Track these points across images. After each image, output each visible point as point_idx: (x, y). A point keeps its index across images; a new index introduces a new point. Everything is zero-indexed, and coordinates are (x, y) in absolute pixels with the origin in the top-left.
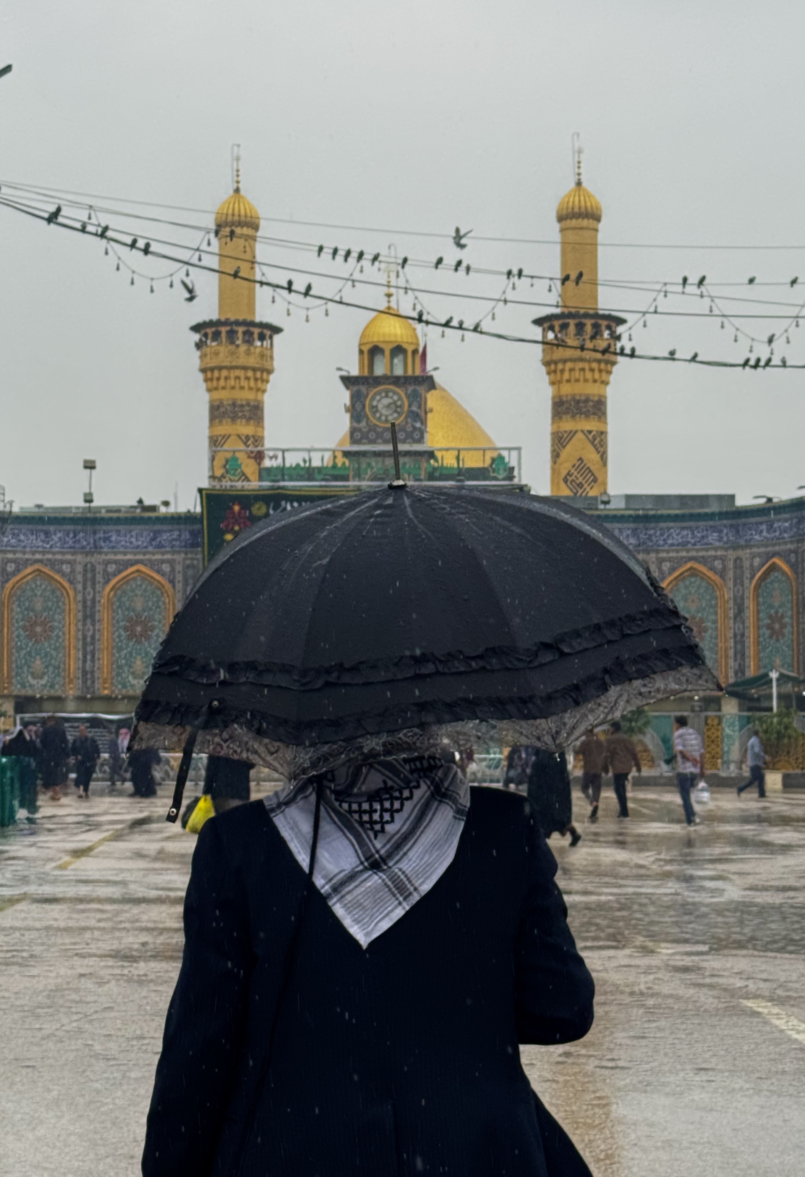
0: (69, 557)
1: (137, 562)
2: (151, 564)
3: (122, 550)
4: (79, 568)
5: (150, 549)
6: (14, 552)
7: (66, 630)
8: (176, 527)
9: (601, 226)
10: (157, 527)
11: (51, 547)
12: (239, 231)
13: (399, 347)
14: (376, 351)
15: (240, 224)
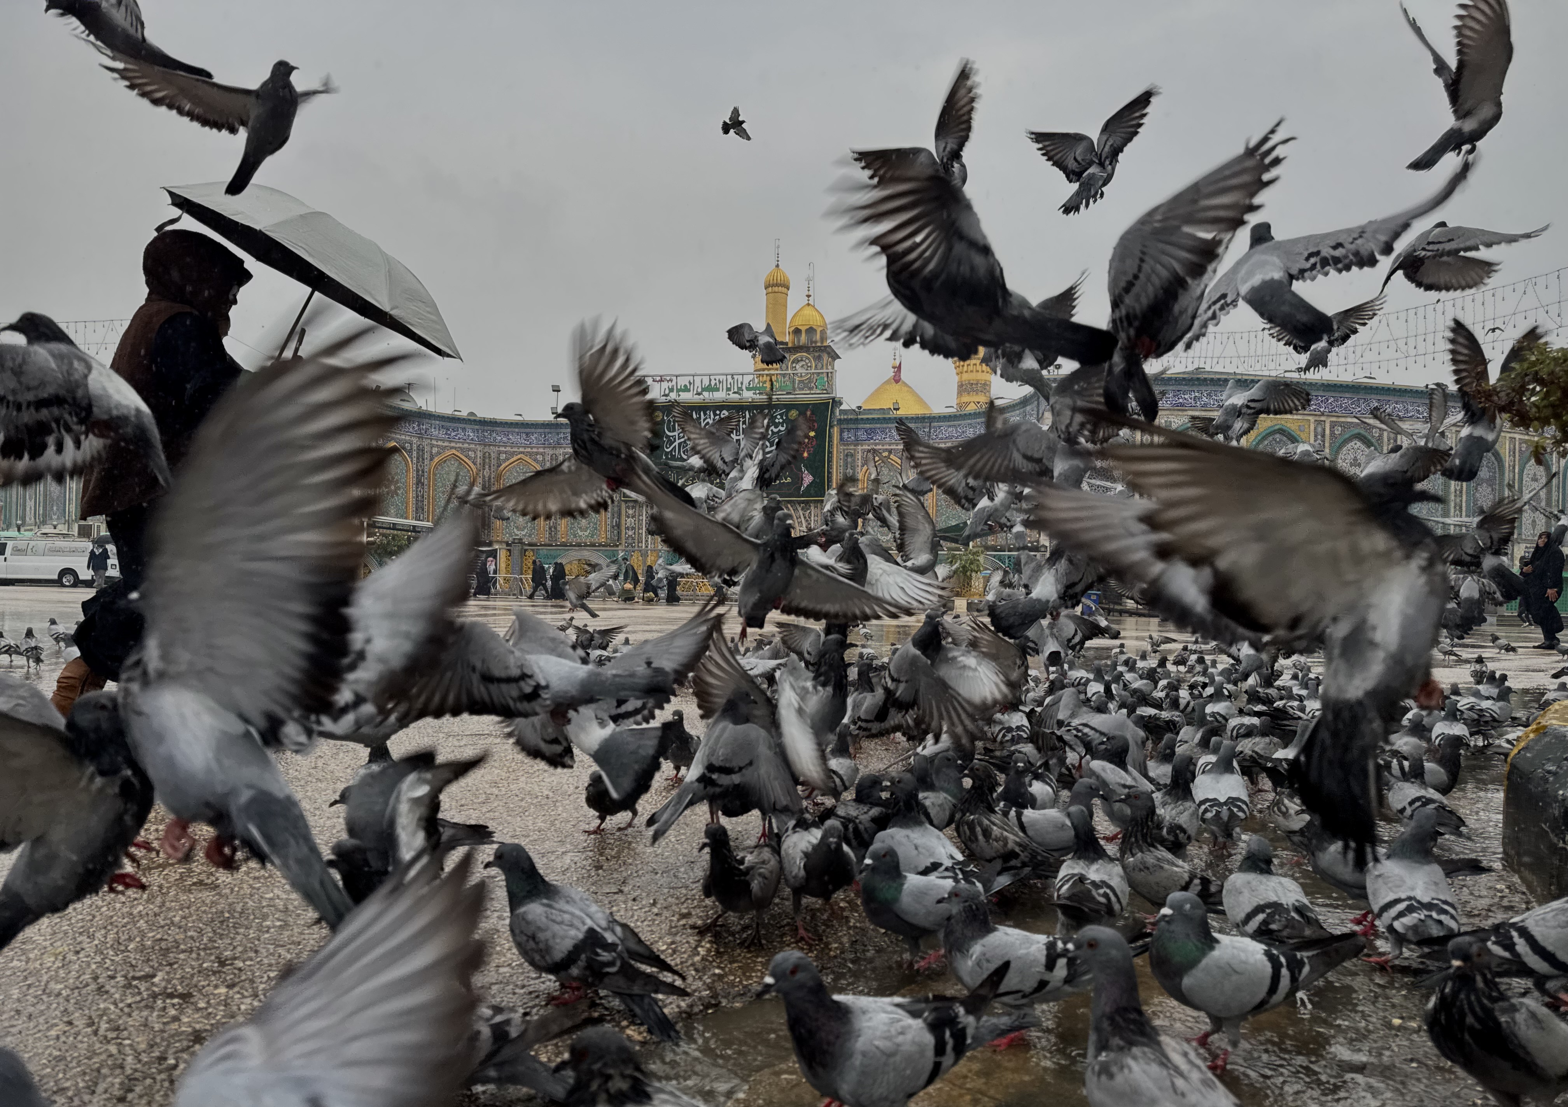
0: (541, 450)
6: (505, 447)
11: (529, 443)
12: (776, 289)
13: (811, 328)
14: (797, 331)
15: (777, 285)
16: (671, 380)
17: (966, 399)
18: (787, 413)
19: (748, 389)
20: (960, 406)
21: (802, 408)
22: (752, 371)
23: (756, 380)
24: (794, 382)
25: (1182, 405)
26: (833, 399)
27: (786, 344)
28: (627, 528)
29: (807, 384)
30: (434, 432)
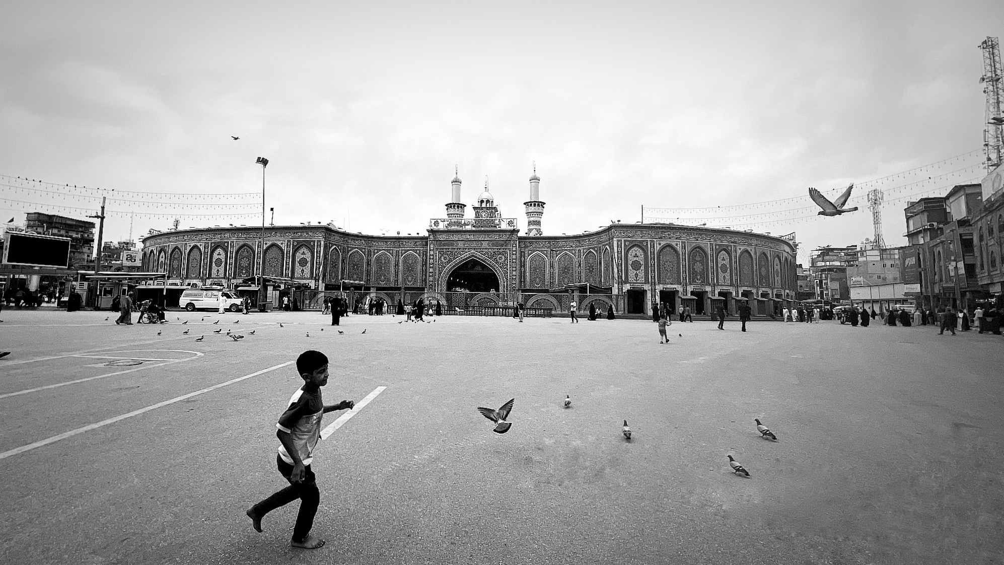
0: (391, 249)
2: (414, 251)
3: (406, 246)
4: (395, 252)
5: (414, 246)
6: (377, 247)
7: (390, 269)
8: (421, 240)
9: (540, 182)
10: (417, 240)
11: (386, 246)
25: (664, 237)
30: (350, 241)
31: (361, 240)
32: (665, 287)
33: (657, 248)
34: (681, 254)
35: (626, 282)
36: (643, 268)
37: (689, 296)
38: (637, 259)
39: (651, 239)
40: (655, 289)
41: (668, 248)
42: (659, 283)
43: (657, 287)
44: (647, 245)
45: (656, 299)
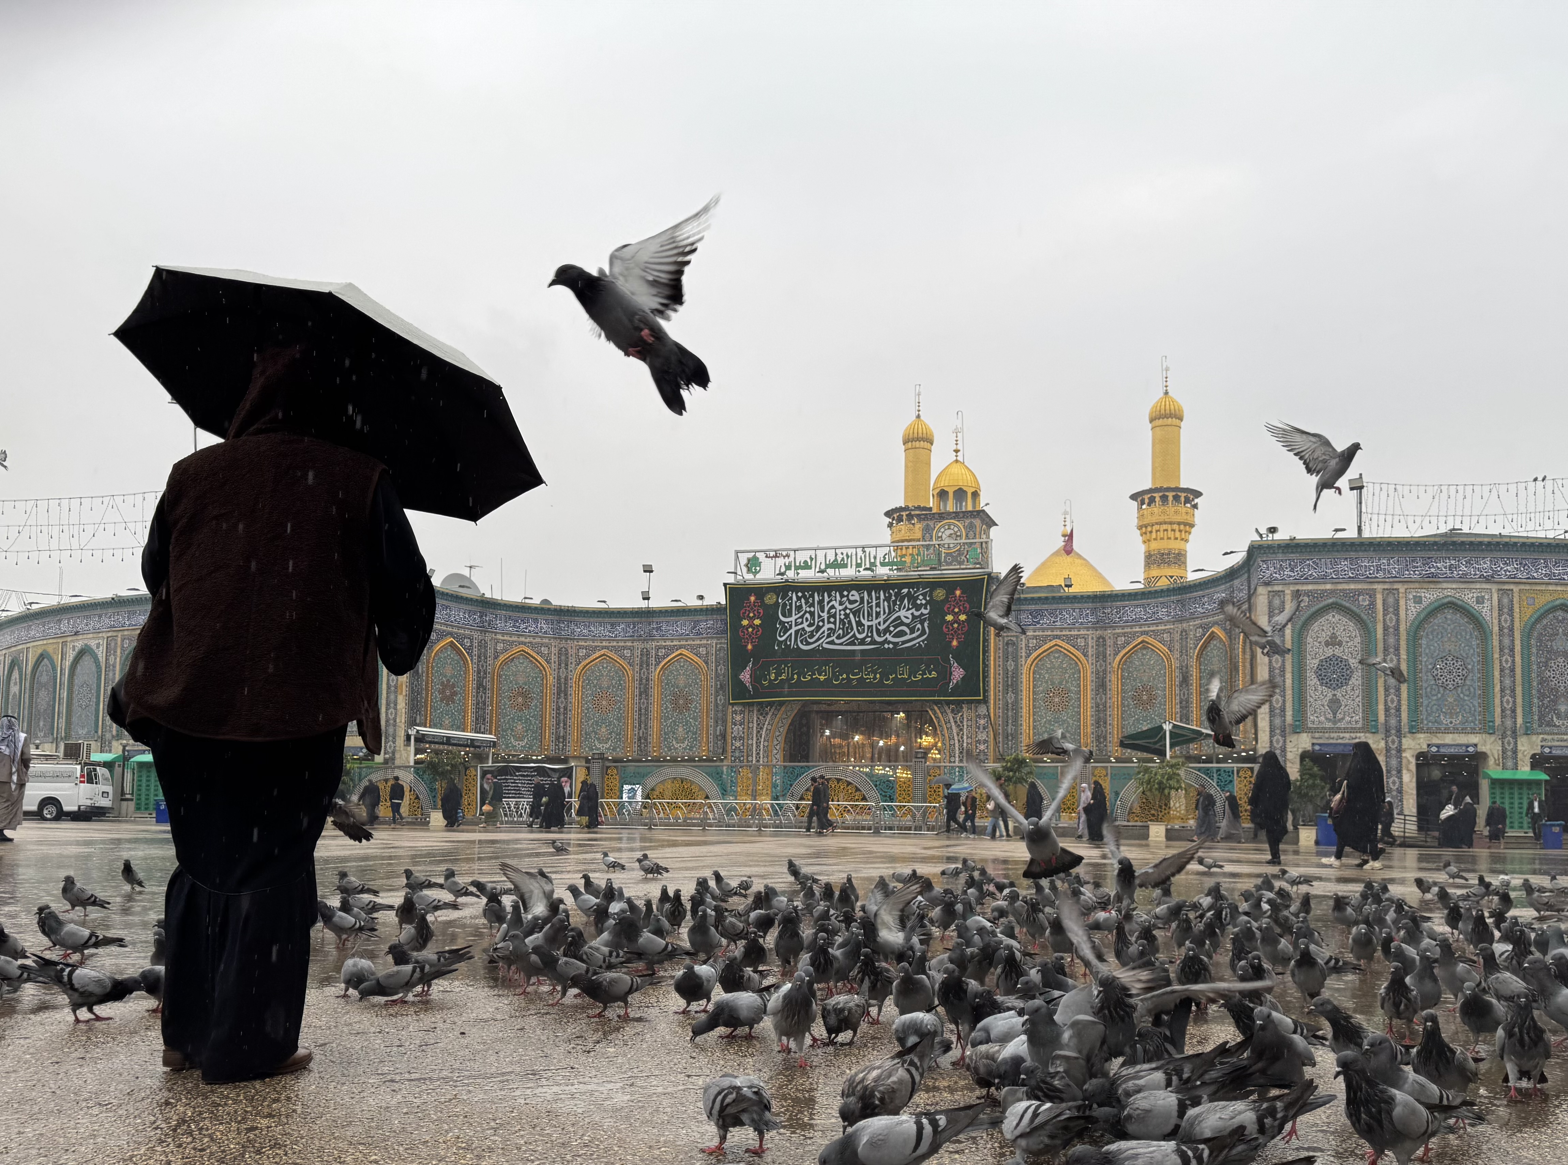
0: (629, 644)
1: (681, 647)
2: (692, 648)
3: (670, 637)
4: (638, 653)
5: (691, 636)
6: (586, 640)
7: (626, 703)
8: (709, 617)
9: (1183, 424)
10: (697, 618)
11: (616, 636)
12: (917, 444)
13: (960, 489)
14: (942, 494)
15: (918, 439)
16: (788, 556)
17: (1155, 572)
18: (931, 592)
19: (883, 564)
20: (1148, 580)
21: (949, 585)
22: (888, 542)
23: (893, 554)
24: (939, 554)
25: (1433, 575)
26: (989, 574)
27: (930, 509)
28: (735, 738)
29: (956, 558)
30: (500, 624)
31: (536, 621)
32: (1435, 741)
33: (1409, 611)
34: (1496, 629)
35: (1299, 727)
36: (1356, 680)
37: (1525, 772)
38: (1338, 651)
39: (1386, 586)
40: (1400, 750)
41: (1449, 614)
42: (1414, 730)
43: (1407, 742)
44: (1373, 604)
45: (1401, 783)
